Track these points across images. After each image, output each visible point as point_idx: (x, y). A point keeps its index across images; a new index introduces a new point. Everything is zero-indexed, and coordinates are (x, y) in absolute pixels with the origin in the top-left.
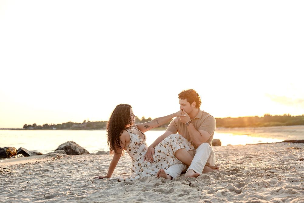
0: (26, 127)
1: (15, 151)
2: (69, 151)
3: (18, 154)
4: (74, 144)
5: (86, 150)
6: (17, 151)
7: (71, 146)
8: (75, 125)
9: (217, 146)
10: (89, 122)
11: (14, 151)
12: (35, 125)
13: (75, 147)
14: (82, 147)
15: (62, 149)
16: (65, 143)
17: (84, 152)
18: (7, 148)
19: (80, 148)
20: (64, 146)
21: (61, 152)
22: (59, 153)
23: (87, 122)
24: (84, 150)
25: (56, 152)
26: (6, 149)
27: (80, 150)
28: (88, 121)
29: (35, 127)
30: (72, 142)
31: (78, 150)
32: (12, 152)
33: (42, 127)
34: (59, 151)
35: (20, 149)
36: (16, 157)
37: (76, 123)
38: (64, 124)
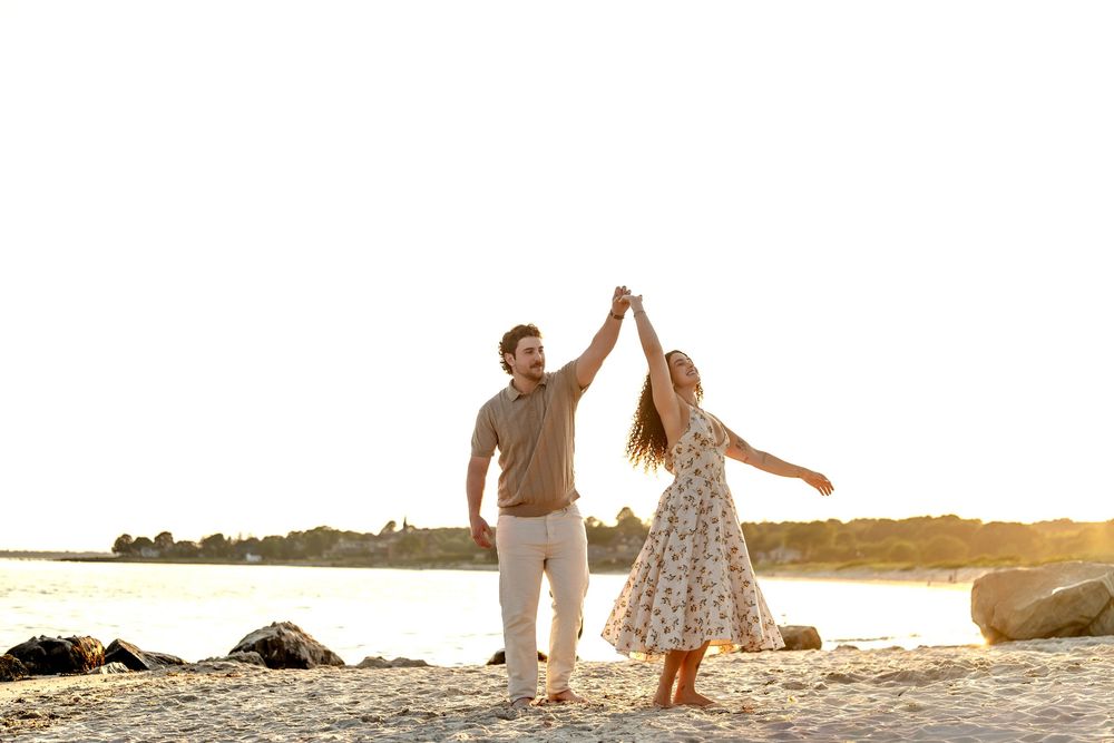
0: (128, 550)
1: (100, 649)
2: (276, 657)
3: (108, 661)
4: (294, 634)
5: (334, 655)
6: (106, 651)
7: (283, 639)
8: (343, 544)
9: (797, 649)
10: (410, 530)
11: (94, 650)
12: (166, 536)
13: (297, 643)
14: (321, 643)
15: (253, 648)
16: (266, 628)
17: (328, 659)
18: (75, 641)
19: (311, 647)
20: (260, 637)
21: (250, 657)
22: (241, 661)
23: (398, 528)
24: (328, 653)
25: (230, 658)
26: (69, 645)
27: (313, 653)
28: (405, 524)
29: (165, 550)
30: (287, 626)
31: (304, 654)
32: (90, 654)
33: (199, 546)
34: (242, 653)
35: (115, 644)
36: (104, 669)
37: (349, 535)
38: (294, 536)
